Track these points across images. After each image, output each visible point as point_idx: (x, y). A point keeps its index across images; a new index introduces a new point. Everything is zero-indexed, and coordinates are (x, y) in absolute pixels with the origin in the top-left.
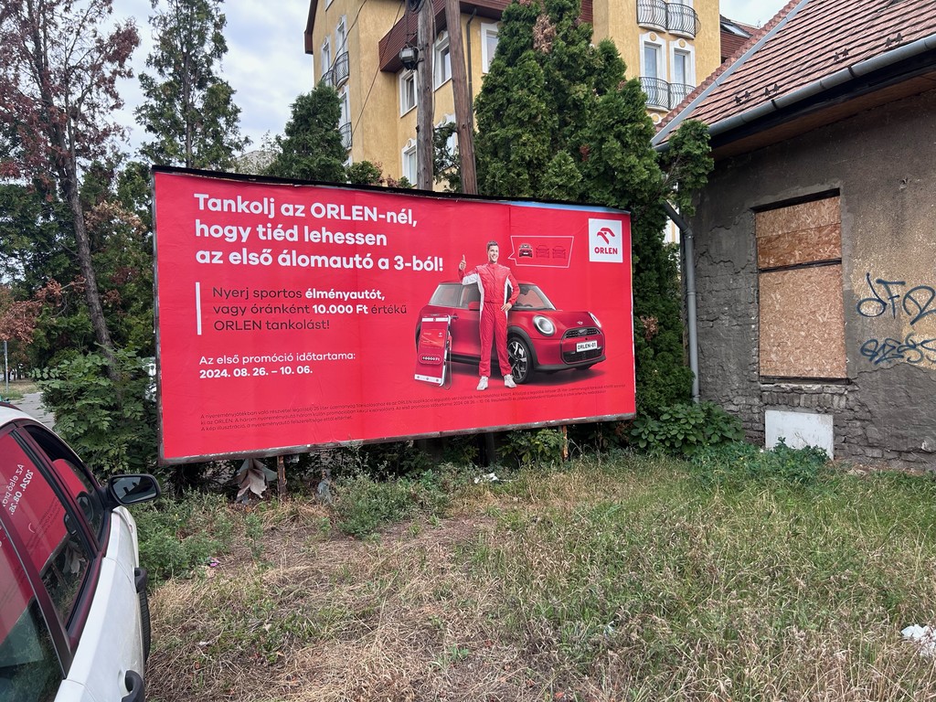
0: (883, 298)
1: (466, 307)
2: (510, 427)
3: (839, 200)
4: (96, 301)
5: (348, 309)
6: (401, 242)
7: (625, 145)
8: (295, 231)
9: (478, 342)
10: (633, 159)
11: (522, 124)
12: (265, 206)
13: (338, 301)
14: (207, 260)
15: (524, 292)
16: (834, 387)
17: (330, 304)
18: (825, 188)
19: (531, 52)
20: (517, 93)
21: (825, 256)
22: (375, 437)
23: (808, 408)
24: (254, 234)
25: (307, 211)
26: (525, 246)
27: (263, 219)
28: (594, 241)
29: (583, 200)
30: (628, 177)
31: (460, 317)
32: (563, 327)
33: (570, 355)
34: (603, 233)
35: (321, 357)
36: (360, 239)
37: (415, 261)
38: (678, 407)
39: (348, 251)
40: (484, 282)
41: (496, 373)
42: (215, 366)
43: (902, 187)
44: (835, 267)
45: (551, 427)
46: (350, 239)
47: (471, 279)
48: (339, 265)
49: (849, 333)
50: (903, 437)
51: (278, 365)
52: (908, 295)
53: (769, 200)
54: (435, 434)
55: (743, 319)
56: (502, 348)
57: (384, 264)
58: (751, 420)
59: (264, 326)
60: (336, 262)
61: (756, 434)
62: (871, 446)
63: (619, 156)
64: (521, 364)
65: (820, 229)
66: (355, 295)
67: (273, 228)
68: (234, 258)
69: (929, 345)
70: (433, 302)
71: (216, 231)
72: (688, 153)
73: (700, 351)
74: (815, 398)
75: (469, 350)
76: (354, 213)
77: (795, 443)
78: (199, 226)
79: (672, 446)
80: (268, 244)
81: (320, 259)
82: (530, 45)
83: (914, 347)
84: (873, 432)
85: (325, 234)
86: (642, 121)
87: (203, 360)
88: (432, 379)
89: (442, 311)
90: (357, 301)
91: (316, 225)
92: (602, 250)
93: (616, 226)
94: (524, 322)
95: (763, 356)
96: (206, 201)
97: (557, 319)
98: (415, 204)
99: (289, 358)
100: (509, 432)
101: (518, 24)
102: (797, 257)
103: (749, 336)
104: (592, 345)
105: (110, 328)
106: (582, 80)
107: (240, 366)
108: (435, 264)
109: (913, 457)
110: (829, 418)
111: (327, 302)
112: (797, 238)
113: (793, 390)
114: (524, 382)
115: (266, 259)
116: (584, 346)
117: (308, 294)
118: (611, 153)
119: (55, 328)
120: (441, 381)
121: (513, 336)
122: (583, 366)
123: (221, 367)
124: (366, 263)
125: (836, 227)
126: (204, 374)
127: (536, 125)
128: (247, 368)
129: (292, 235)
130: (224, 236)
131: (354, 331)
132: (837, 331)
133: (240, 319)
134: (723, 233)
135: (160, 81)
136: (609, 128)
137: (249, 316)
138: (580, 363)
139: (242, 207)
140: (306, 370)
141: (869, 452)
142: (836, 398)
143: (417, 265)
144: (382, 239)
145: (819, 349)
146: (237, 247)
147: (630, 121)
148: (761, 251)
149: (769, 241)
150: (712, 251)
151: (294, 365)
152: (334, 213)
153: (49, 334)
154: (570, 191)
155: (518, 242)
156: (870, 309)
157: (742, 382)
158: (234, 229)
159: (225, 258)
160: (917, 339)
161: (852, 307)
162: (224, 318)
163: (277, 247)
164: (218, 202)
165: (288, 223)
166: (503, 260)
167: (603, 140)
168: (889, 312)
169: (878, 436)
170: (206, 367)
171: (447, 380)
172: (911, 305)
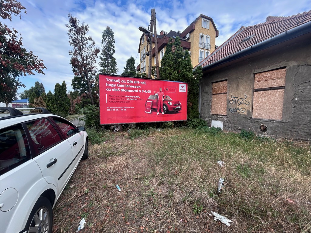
0: (234, 100)
1: (155, 100)
2: (163, 121)
3: (227, 82)
4: (91, 97)
5: (133, 99)
6: (143, 87)
7: (187, 70)
8: (124, 85)
9: (157, 106)
10: (188, 73)
11: (168, 66)
12: (119, 81)
13: (131, 98)
14: (108, 90)
15: (166, 97)
16: (224, 116)
17: (130, 98)
18: (225, 79)
19: (171, 52)
20: (168, 60)
21: (224, 92)
22: (137, 122)
23: (219, 120)
24: (116, 86)
25: (126, 82)
26: (167, 89)
27: (118, 83)
28: (180, 88)
29: (179, 80)
30: (187, 76)
31: (154, 101)
32: (174, 104)
33: (174, 109)
34: (182, 87)
35: (128, 108)
36: (136, 87)
37: (146, 91)
38: (195, 119)
39: (133, 89)
40: (159, 95)
41: (160, 112)
42: (109, 109)
43: (239, 79)
44: (226, 94)
45: (170, 122)
46: (134, 87)
47: (156, 94)
48: (132, 91)
49: (227, 107)
50: (235, 126)
51: (120, 109)
52: (238, 100)
53: (215, 81)
54: (149, 122)
55: (209, 103)
56: (162, 107)
57: (140, 91)
58: (209, 122)
59: (118, 102)
60: (131, 91)
61: (210, 125)
62: (230, 128)
63: (185, 72)
64: (165, 110)
65: (224, 87)
66: (135, 97)
67: (120, 85)
68: (113, 90)
69: (241, 109)
70: (149, 98)
71: (110, 85)
72: (198, 72)
73: (201, 109)
74: (220, 118)
75: (155, 107)
76: (135, 82)
77: (216, 127)
78: (107, 84)
79: (193, 126)
80: (119, 87)
81: (128, 90)
82: (171, 51)
83: (239, 110)
84: (230, 125)
85: (129, 86)
86: (190, 66)
87: (107, 108)
88: (148, 112)
89: (151, 100)
90: (135, 98)
91: (128, 84)
92: (182, 90)
93: (185, 85)
94: (166, 103)
95: (212, 110)
96: (108, 80)
97: (172, 102)
98: (146, 81)
99: (122, 108)
100: (163, 122)
101: (169, 47)
102: (219, 92)
103: (210, 107)
104: (179, 107)
105: (94, 101)
106: (180, 58)
107: (114, 109)
108: (150, 92)
109: (237, 130)
110: (223, 122)
111: (129, 98)
112: (220, 88)
113: (217, 117)
114: (166, 114)
115: (119, 90)
116: (177, 107)
117: (126, 97)
118: (184, 72)
119: (85, 101)
120: (150, 113)
121: (164, 105)
122: (177, 111)
123: (111, 109)
124: (137, 91)
125: (226, 86)
126: (108, 110)
127: (171, 66)
128: (115, 109)
129: (123, 86)
130: (111, 86)
131: (134, 103)
132: (225, 106)
133: (114, 101)
134: (206, 87)
135: (103, 58)
136: (184, 67)
137: (115, 100)
138: (176, 110)
139: (114, 81)
140: (125, 110)
141: (229, 129)
142: (224, 119)
143: (146, 92)
144: (140, 87)
145: (222, 110)
146: (114, 88)
147: (188, 66)
148: (213, 91)
149: (215, 89)
150: (204, 91)
151: (123, 109)
152: (131, 82)
153: (83, 102)
154: (176, 79)
155: (166, 88)
156: (231, 102)
157: (208, 115)
158: (113, 85)
159: (111, 90)
160: (239, 108)
161: (228, 102)
162: (111, 100)
163: (121, 88)
164: (110, 80)
165: (123, 84)
166: (162, 91)
167: (183, 69)
168: (235, 103)
169: (231, 126)
170: (108, 109)
171: (151, 113)
172: (239, 102)
